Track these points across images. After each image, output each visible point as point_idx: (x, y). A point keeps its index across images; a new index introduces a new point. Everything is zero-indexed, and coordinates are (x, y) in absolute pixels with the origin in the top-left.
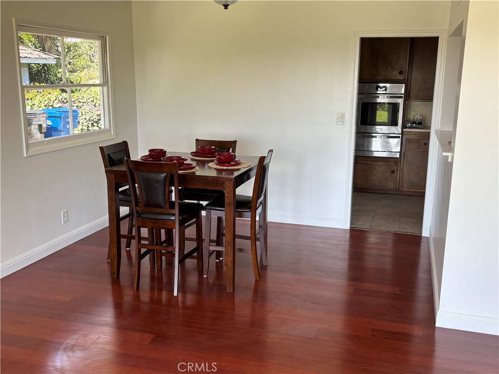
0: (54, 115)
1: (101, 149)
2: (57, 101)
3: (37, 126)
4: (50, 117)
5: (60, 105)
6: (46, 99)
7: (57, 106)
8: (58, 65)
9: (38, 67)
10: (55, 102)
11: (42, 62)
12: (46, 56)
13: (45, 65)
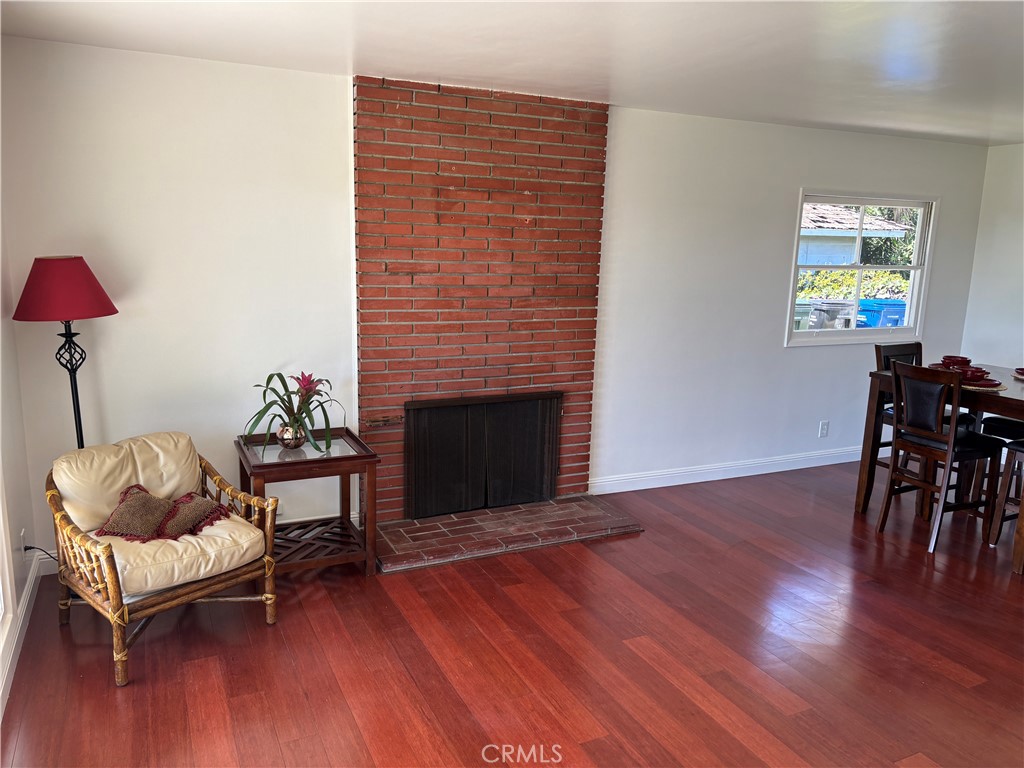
0: (870, 308)
1: (878, 348)
2: (885, 290)
3: (843, 321)
4: (864, 310)
5: (888, 295)
6: (869, 286)
7: (883, 297)
8: (907, 240)
9: (878, 243)
10: (881, 292)
11: (884, 235)
12: (891, 227)
13: (888, 239)
